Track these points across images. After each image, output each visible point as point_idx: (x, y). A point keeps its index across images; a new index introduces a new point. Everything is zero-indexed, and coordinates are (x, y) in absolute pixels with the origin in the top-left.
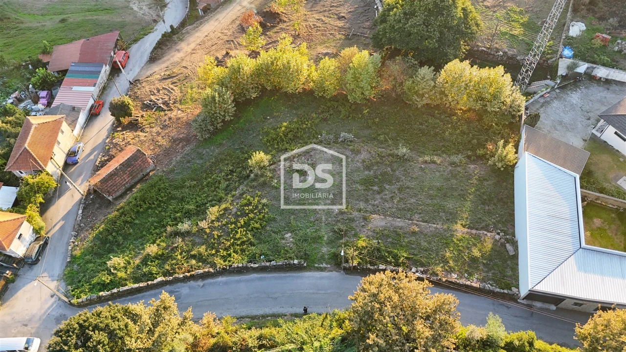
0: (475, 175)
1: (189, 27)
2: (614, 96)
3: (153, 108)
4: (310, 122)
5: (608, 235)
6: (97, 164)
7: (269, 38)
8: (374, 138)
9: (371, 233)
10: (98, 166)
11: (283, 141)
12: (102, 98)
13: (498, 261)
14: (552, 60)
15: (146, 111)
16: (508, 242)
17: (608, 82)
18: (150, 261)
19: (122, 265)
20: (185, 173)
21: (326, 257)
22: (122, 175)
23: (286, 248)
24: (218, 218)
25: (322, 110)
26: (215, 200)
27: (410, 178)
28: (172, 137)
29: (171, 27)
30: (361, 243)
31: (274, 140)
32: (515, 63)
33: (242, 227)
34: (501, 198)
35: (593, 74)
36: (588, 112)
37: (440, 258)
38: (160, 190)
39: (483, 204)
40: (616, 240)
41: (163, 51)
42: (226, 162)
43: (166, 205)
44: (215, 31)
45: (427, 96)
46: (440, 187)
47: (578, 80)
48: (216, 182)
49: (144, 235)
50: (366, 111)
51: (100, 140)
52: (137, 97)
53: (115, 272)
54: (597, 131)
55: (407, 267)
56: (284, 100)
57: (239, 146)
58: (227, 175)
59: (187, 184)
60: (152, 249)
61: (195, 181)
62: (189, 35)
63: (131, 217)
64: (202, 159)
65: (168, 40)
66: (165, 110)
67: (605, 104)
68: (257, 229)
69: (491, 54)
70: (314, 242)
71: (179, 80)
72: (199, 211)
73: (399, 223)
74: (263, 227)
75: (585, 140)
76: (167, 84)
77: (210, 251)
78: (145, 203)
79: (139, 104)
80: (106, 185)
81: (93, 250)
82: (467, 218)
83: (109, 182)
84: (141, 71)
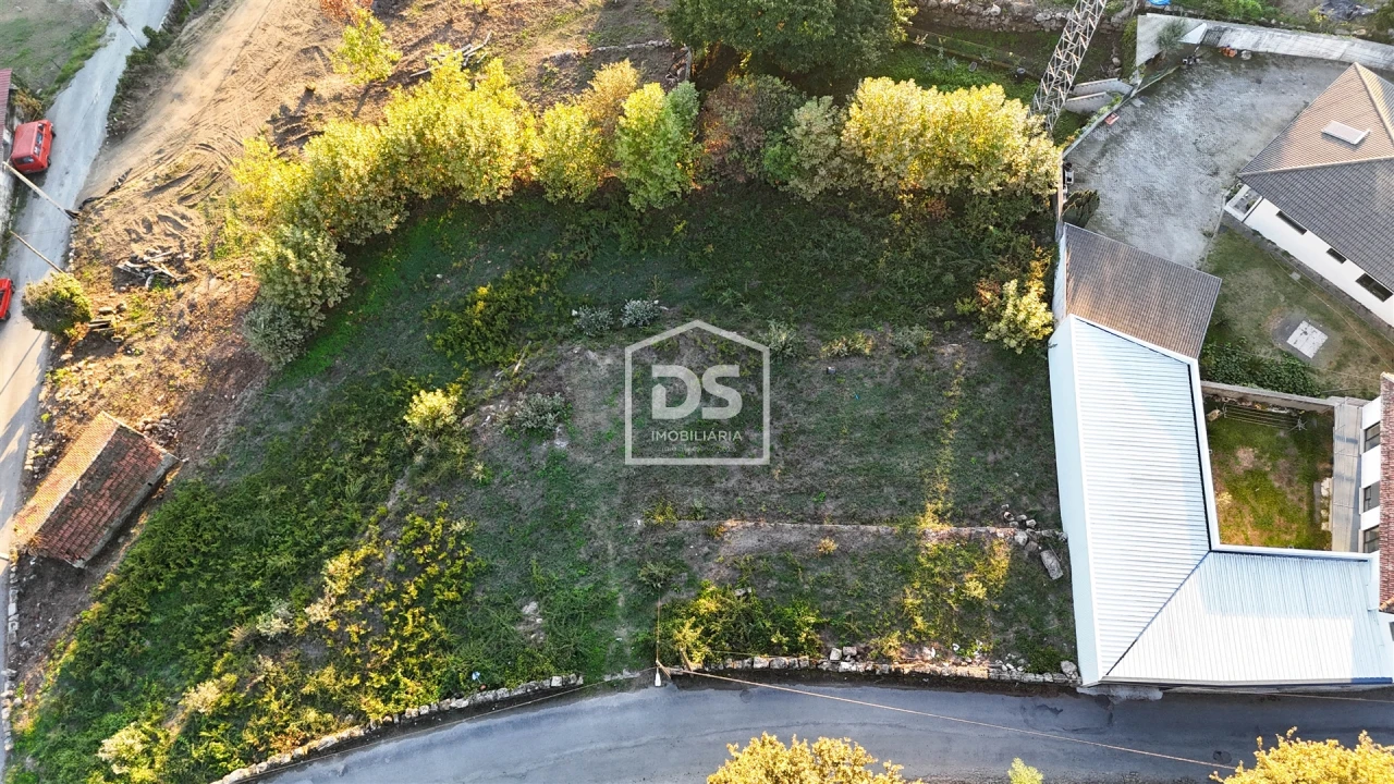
0: (957, 372)
1: (194, 22)
2: (1271, 98)
3: (145, 281)
4: (545, 276)
5: (1272, 488)
6: (30, 468)
7: (411, 25)
8: (710, 300)
9: (727, 572)
10: (33, 473)
11: (485, 339)
12: (8, 267)
13: (1025, 597)
14: (1120, 15)
15: (128, 290)
16: (1046, 547)
17: (1258, 60)
18: (204, 727)
19: (139, 748)
20: (254, 466)
21: (628, 651)
22: (93, 501)
23: (527, 649)
24: (352, 587)
25: (573, 238)
26: (341, 534)
27: (803, 405)
28: (207, 359)
29: (147, 31)
30: (707, 605)
31: (462, 341)
32: (1033, 29)
33: (414, 604)
34: (1023, 426)
35: (1222, 44)
36: (1212, 155)
37: (893, 613)
38: (198, 526)
39: (982, 447)
40: (1289, 497)
41: (139, 104)
42: (352, 419)
43: (220, 561)
44: (267, 25)
45: (822, 172)
46: (878, 419)
47: (1185, 67)
48: (335, 480)
49: (183, 653)
50: (681, 226)
51: (24, 395)
52: (97, 253)
53: (125, 769)
54: (1236, 207)
55: (819, 649)
56: (473, 221)
57: (377, 368)
58: (360, 456)
59: (264, 497)
60: (205, 696)
61: (283, 482)
62: (199, 46)
63: (138, 610)
64: (290, 418)
65: (146, 72)
66: (176, 283)
67: (1253, 125)
68: (453, 603)
69: (972, 14)
70: (594, 619)
71: (198, 188)
72: (306, 566)
73: (790, 533)
74: (467, 597)
75: (1208, 235)
76: (167, 202)
77: (347, 678)
78: (168, 566)
79: (106, 272)
80: (57, 538)
81: (61, 715)
82: (947, 492)
83: (65, 527)
84: (92, 172)
